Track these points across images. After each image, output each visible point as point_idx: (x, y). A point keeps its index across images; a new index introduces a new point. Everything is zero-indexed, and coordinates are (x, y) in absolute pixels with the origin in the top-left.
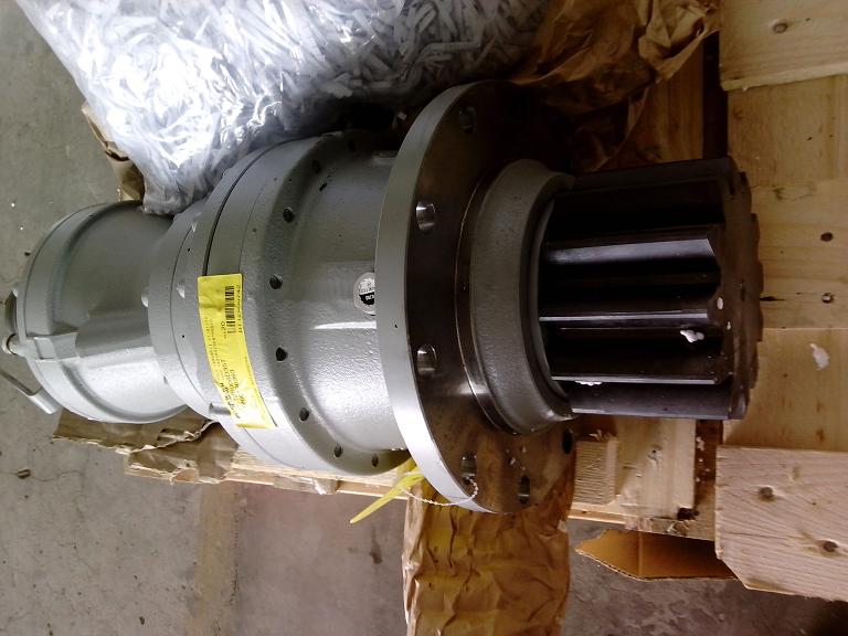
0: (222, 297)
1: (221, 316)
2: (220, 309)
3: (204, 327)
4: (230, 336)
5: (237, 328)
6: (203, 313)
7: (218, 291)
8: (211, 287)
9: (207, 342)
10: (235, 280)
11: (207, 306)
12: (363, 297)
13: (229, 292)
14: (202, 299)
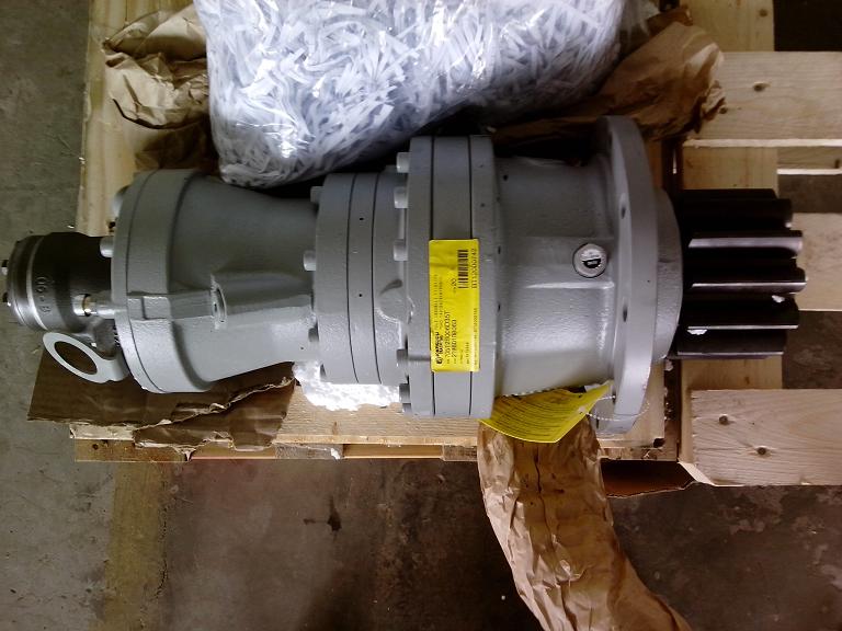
0: (455, 259)
1: (454, 274)
2: (453, 268)
3: (432, 282)
4: (459, 292)
5: (470, 284)
6: (432, 272)
7: (451, 253)
8: (442, 250)
9: (433, 296)
10: (471, 245)
11: (438, 265)
12: (586, 263)
13: (462, 255)
14: (432, 259)
